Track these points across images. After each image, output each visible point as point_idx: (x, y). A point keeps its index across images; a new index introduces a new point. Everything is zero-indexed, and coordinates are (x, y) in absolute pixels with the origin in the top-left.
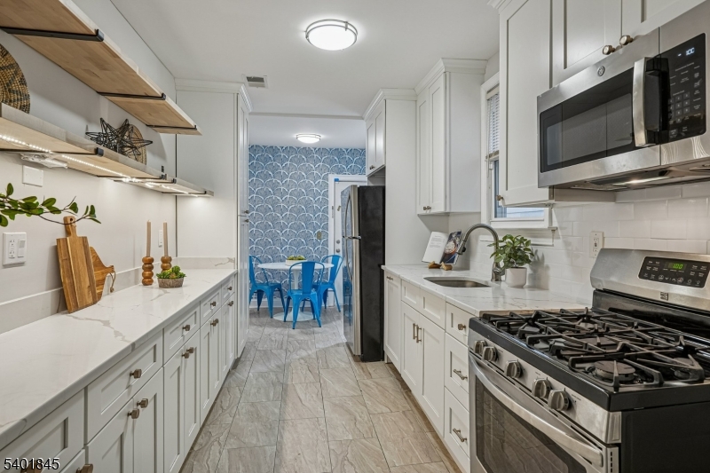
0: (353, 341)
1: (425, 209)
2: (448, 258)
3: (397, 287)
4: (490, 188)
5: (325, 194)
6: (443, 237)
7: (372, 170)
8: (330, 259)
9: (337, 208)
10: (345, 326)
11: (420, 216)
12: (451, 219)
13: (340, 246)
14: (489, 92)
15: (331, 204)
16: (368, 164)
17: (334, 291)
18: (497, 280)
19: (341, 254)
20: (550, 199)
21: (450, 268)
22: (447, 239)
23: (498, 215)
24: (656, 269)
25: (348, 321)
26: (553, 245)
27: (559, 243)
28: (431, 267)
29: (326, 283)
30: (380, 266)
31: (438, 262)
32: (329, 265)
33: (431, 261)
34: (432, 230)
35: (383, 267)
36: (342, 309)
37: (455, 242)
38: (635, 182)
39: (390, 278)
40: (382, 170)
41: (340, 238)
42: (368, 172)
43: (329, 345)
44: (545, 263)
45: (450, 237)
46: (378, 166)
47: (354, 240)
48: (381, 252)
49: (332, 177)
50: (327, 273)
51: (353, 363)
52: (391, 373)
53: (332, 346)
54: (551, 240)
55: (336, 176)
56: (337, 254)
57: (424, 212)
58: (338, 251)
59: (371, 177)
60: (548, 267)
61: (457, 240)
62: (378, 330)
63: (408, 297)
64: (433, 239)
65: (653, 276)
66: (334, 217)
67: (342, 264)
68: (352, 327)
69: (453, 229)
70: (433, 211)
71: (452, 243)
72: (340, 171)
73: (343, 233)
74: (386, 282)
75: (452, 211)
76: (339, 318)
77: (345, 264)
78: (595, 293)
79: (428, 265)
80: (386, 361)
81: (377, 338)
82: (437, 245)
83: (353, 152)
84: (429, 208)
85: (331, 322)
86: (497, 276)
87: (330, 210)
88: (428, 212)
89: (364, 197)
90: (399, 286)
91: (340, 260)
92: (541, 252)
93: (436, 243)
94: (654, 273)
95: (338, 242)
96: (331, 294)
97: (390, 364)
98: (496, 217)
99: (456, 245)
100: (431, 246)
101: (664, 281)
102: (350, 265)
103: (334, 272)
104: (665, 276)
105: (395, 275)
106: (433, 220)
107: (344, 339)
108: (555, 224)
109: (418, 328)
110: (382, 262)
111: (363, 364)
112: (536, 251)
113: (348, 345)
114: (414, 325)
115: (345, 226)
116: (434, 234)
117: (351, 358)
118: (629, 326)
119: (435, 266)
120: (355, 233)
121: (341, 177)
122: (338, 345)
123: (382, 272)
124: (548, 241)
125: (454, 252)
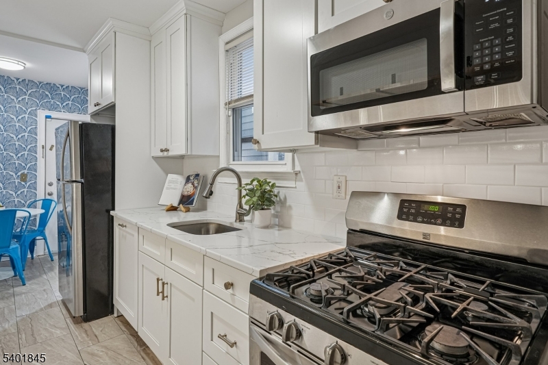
0: (72, 296)
1: (162, 151)
2: (186, 200)
3: (133, 235)
4: (228, 133)
5: (34, 132)
6: (181, 180)
7: (97, 108)
8: (40, 204)
9: (48, 147)
10: (60, 279)
11: (156, 158)
12: (186, 161)
13: (54, 189)
14: (227, 43)
15: (41, 142)
16: (92, 100)
17: (45, 239)
18: (241, 221)
19: (55, 197)
20: (316, 144)
21: (188, 210)
22: (184, 182)
23: (236, 158)
24: (413, 211)
25: (65, 270)
26: (296, 188)
27: (301, 185)
28: (168, 210)
29: (35, 231)
30: (108, 211)
31: (175, 204)
32: (38, 211)
33: (169, 204)
34: (167, 172)
35: (112, 213)
36: (56, 258)
37: (193, 184)
38: (403, 130)
39: (122, 226)
40: (111, 109)
41: (54, 181)
42: (92, 109)
43: (37, 308)
44: (288, 204)
45: (188, 179)
46: (104, 103)
47: (74, 184)
48: (109, 195)
49: (42, 114)
50: (35, 219)
51: (72, 326)
52: (124, 328)
53: (42, 310)
54: (294, 182)
55: (48, 113)
56: (48, 197)
57: (161, 154)
58: (50, 194)
59: (95, 115)
60: (290, 207)
61: (196, 182)
62: (105, 282)
63: (147, 247)
64: (170, 182)
65: (411, 218)
66: (45, 156)
67: (56, 209)
68: (71, 278)
69: (191, 171)
70: (170, 154)
71: (190, 185)
72: (54, 108)
73: (58, 175)
74: (117, 229)
75: (193, 153)
76: (51, 269)
77: (60, 208)
78: (348, 233)
79: (165, 208)
80: (115, 315)
81: (104, 290)
82: (174, 188)
83: (71, 89)
84: (167, 150)
85: (40, 276)
86: (240, 217)
87: (40, 150)
88: (165, 153)
89: (87, 135)
90: (136, 234)
91: (53, 204)
92: (282, 193)
93: (173, 186)
94: (412, 214)
95: (50, 184)
96: (40, 244)
97: (120, 316)
98: (234, 160)
99: (195, 188)
100: (167, 189)
101: (423, 222)
102: (69, 209)
103: (44, 219)
104: (423, 218)
105: (130, 223)
106: (169, 162)
107: (58, 296)
108: (298, 168)
109: (163, 284)
110: (110, 207)
111: (86, 325)
112: (279, 192)
113: (64, 303)
114: (158, 280)
115: (61, 167)
116: (170, 176)
117: (69, 320)
118: (395, 266)
119: (173, 209)
120: (76, 175)
121: (54, 114)
122: (50, 306)
123: (111, 219)
124: (291, 184)
125: (193, 194)
